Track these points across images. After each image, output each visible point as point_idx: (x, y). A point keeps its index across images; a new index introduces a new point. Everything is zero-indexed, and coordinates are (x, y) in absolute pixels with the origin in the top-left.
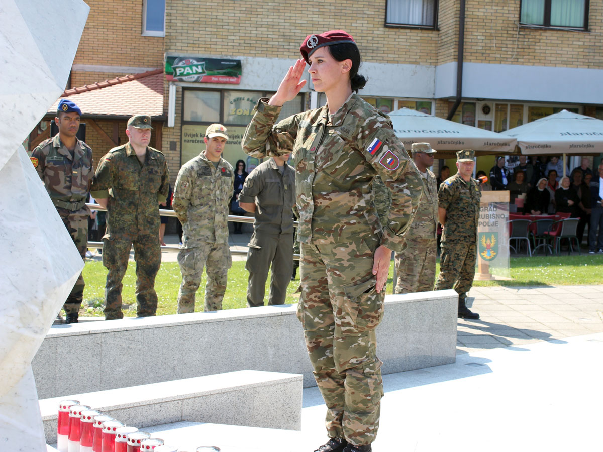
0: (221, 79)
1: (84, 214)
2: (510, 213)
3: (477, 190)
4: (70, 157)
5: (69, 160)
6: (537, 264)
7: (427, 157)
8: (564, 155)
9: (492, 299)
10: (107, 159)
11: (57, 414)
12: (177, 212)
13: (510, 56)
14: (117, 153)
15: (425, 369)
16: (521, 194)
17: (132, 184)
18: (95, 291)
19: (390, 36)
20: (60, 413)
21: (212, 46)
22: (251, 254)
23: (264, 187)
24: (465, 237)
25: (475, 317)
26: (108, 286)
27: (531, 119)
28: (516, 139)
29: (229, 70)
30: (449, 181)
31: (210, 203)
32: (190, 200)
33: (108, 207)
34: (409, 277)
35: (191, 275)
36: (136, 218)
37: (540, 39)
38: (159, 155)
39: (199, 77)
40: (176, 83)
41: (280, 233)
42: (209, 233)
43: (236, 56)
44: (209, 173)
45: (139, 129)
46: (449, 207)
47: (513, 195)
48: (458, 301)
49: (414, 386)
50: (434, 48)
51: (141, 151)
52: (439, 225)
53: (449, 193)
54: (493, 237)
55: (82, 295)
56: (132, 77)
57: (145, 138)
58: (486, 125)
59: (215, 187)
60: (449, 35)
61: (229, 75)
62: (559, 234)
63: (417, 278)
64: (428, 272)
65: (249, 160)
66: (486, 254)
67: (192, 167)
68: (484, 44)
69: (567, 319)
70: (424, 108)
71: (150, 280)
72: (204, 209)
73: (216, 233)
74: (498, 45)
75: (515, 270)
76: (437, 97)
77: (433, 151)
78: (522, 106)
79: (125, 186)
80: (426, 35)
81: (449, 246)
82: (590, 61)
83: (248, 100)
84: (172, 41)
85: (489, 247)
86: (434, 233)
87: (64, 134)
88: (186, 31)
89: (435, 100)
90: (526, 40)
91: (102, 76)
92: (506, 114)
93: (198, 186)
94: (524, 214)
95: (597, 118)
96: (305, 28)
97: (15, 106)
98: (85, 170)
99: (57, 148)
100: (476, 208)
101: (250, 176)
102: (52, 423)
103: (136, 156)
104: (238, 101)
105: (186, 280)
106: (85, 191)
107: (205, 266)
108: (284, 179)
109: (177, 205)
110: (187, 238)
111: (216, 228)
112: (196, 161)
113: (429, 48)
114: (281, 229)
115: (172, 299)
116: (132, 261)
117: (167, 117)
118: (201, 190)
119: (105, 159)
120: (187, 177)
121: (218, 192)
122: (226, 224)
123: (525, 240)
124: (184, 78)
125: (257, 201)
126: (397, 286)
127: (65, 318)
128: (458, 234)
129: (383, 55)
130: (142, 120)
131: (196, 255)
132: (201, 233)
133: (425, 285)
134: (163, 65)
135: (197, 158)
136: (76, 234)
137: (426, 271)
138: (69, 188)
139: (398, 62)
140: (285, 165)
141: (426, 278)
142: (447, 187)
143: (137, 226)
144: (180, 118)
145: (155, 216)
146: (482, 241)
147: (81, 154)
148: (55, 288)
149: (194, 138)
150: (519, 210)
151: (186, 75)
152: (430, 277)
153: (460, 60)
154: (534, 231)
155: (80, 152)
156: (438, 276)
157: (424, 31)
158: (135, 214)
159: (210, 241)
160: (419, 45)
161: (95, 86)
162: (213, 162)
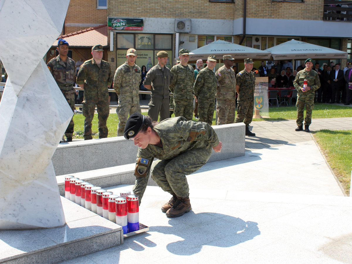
0: (134, 28)
1: (72, 92)
2: (269, 87)
3: (253, 76)
4: (65, 66)
5: (64, 67)
6: (281, 110)
7: (231, 62)
8: (293, 60)
9: (261, 127)
10: (83, 66)
11: (64, 182)
12: (115, 90)
13: (268, 15)
14: (88, 63)
15: (231, 159)
16: (273, 79)
17: (95, 78)
18: (80, 127)
19: (212, 6)
20: (66, 182)
21: (129, 13)
22: (150, 108)
23: (155, 77)
24: (248, 98)
25: (253, 135)
26: (85, 124)
27: (278, 44)
28: (271, 53)
29: (137, 24)
30: (241, 73)
31: (130, 85)
32: (121, 84)
33: (84, 88)
34: (223, 118)
35: (123, 119)
36: (97, 93)
37: (281, 7)
38: (107, 64)
39: (124, 27)
40: (113, 31)
41: (163, 98)
42: (130, 99)
43: (141, 17)
44: (130, 72)
45: (97, 51)
46: (241, 85)
47: (270, 79)
48: (245, 127)
49: (226, 167)
50: (232, 12)
51: (98, 62)
52: (236, 93)
53: (241, 78)
54: (261, 98)
55: (73, 129)
56: (92, 28)
57: (100, 55)
58: (257, 47)
59: (132, 78)
60: (239, 5)
61: (138, 26)
62: (291, 97)
63: (227, 118)
64: (232, 115)
65: (148, 65)
66: (258, 106)
67: (122, 69)
68: (255, 9)
69: (295, 135)
70: (228, 40)
71: (104, 121)
72: (128, 88)
73: (134, 99)
74: (262, 10)
75: (272, 113)
76: (234, 34)
77: (233, 59)
78: (274, 38)
79: (92, 78)
80: (228, 5)
81: (241, 103)
82: (305, 16)
83: (147, 38)
84: (111, 11)
85: (259, 103)
86: (234, 97)
87: (62, 55)
88: (117, 6)
89: (233, 36)
90: (275, 7)
91: (79, 28)
92: (266, 41)
93: (125, 77)
94: (275, 88)
95: (308, 43)
96: (172, 3)
97: (39, 41)
98: (72, 72)
99: (58, 62)
100: (253, 85)
101: (149, 72)
102: (62, 186)
103: (96, 64)
104: (142, 38)
105: (120, 121)
106: (72, 81)
107: (129, 114)
108: (164, 74)
109: (115, 87)
110: (120, 102)
111: (133, 97)
112: (123, 66)
113: (230, 12)
114: (163, 97)
115: (114, 130)
116: (96, 113)
117: (110, 47)
118: (126, 79)
119: (82, 66)
120: (119, 73)
121: (134, 80)
122: (138, 95)
123: (276, 99)
124: (117, 28)
125: (152, 84)
126: (218, 122)
128: (245, 97)
129: (209, 15)
130: (98, 47)
131: (124, 109)
132: (127, 99)
133: (231, 121)
134: (107, 22)
135: (124, 65)
136: (69, 101)
137: (231, 114)
138: (65, 80)
139: (216, 18)
140: (165, 67)
141: (231, 117)
142: (240, 76)
143: (98, 97)
144: (115, 47)
145: (106, 92)
146: (256, 100)
147: (70, 64)
148: (60, 124)
149: (122, 56)
150: (273, 86)
151: (117, 27)
152: (232, 117)
153: (245, 17)
154: (280, 95)
155: (69, 63)
156: (236, 116)
157: (227, 4)
158: (97, 91)
159: (131, 103)
160: (225, 10)
161: (76, 33)
162: (131, 66)
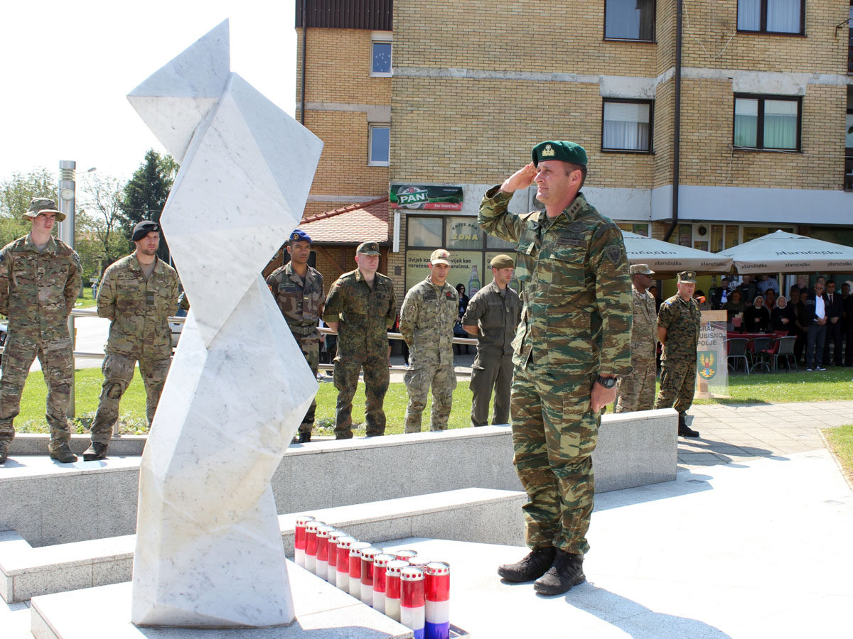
0: (443, 206)
1: (315, 338)
2: (728, 332)
3: (697, 309)
4: (301, 284)
5: (300, 286)
6: (755, 382)
7: (646, 279)
8: (780, 274)
9: (711, 417)
10: (338, 284)
11: (294, 529)
12: (403, 334)
13: (725, 178)
14: (348, 278)
15: (646, 487)
16: (738, 314)
17: (362, 309)
18: (328, 412)
19: (607, 161)
20: (297, 529)
21: (435, 174)
22: (474, 375)
23: (486, 310)
24: (686, 356)
25: (695, 435)
26: (338, 407)
27: (746, 240)
28: (732, 259)
29: (450, 197)
30: (670, 301)
31: (435, 326)
32: (416, 323)
33: (339, 330)
34: (630, 396)
35: (417, 396)
36: (366, 341)
37: (753, 161)
38: (386, 280)
39: (422, 204)
40: (400, 210)
41: (503, 354)
42: (434, 355)
43: (457, 183)
44: (435, 297)
45: (368, 256)
46: (670, 326)
47: (731, 315)
48: (678, 419)
49: (636, 503)
50: (650, 172)
51: (369, 277)
52: (659, 343)
53: (670, 313)
54: (711, 356)
55: (314, 416)
56: (358, 206)
57: (373, 264)
58: (702, 246)
59: (440, 310)
60: (664, 159)
61: (452, 201)
62: (776, 352)
63: (637, 397)
64: (648, 390)
65: (471, 283)
66: (704, 373)
67: (418, 291)
68: (698, 167)
69: (786, 436)
70: (641, 230)
71: (379, 400)
72: (429, 332)
73: (441, 355)
74: (712, 168)
75: (735, 387)
76: (653, 219)
77: (652, 272)
78: (738, 227)
79: (355, 311)
80: (642, 159)
81: (669, 365)
82: (804, 181)
83: (469, 225)
84: (396, 170)
85: (707, 366)
86: (654, 353)
87: (297, 262)
88: (409, 161)
89: (652, 222)
90: (741, 162)
91: (330, 205)
92: (722, 234)
93: (424, 309)
94: (741, 333)
95: (812, 237)
96: (524, 155)
97: (255, 238)
98: (316, 296)
99: (289, 275)
100: (697, 328)
101: (473, 299)
102: (289, 537)
103: (365, 281)
104: (459, 226)
105: (412, 400)
106: (315, 316)
107: (431, 387)
108: (506, 302)
109: (404, 328)
110: (414, 360)
111: (441, 350)
112: (422, 285)
113: (645, 172)
114: (503, 350)
115: (398, 418)
117: (392, 243)
118: (426, 313)
119: (336, 284)
120: (413, 300)
121: (443, 315)
122: (451, 346)
123: (743, 358)
124: (408, 206)
125: (480, 324)
126: (618, 405)
127: (298, 437)
128: (679, 353)
129: (600, 179)
130: (370, 247)
131: (421, 376)
132: (427, 355)
133: (646, 404)
134: (388, 194)
135: (423, 283)
136: (308, 356)
137: (646, 390)
138: (301, 313)
139: (615, 186)
140: (507, 289)
141: (646, 397)
142: (667, 307)
143: (366, 348)
144: (404, 244)
145: (383, 339)
146: (702, 360)
147: (312, 281)
148: (292, 409)
149: (418, 263)
150: (736, 329)
151: (409, 203)
152: (650, 396)
153: (676, 183)
154: (751, 350)
155: (310, 279)
156: (658, 394)
157: (639, 156)
158: (364, 337)
159: (436, 363)
160: (635, 168)
161: (324, 215)
162: (438, 287)
